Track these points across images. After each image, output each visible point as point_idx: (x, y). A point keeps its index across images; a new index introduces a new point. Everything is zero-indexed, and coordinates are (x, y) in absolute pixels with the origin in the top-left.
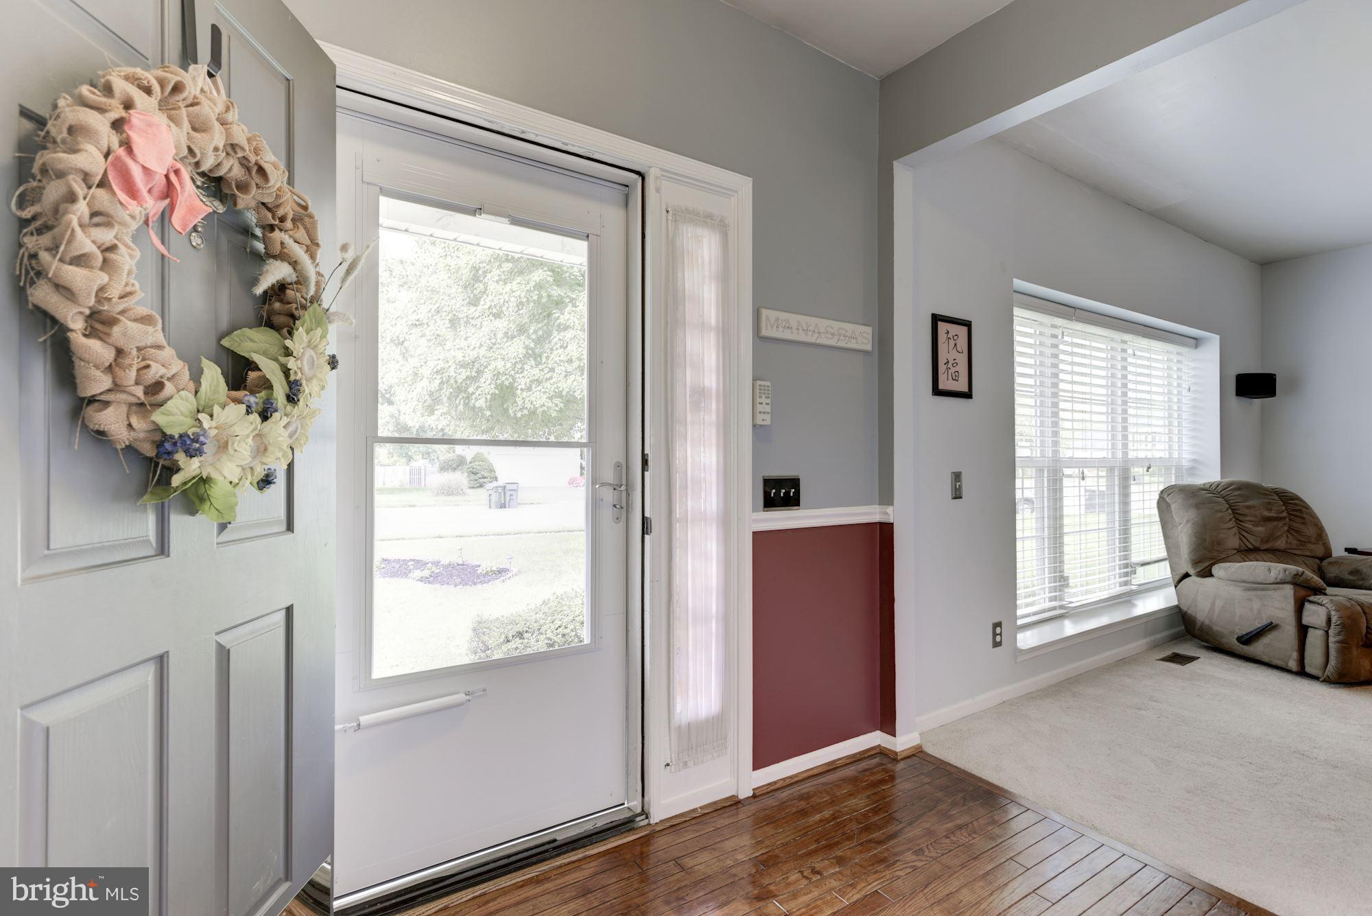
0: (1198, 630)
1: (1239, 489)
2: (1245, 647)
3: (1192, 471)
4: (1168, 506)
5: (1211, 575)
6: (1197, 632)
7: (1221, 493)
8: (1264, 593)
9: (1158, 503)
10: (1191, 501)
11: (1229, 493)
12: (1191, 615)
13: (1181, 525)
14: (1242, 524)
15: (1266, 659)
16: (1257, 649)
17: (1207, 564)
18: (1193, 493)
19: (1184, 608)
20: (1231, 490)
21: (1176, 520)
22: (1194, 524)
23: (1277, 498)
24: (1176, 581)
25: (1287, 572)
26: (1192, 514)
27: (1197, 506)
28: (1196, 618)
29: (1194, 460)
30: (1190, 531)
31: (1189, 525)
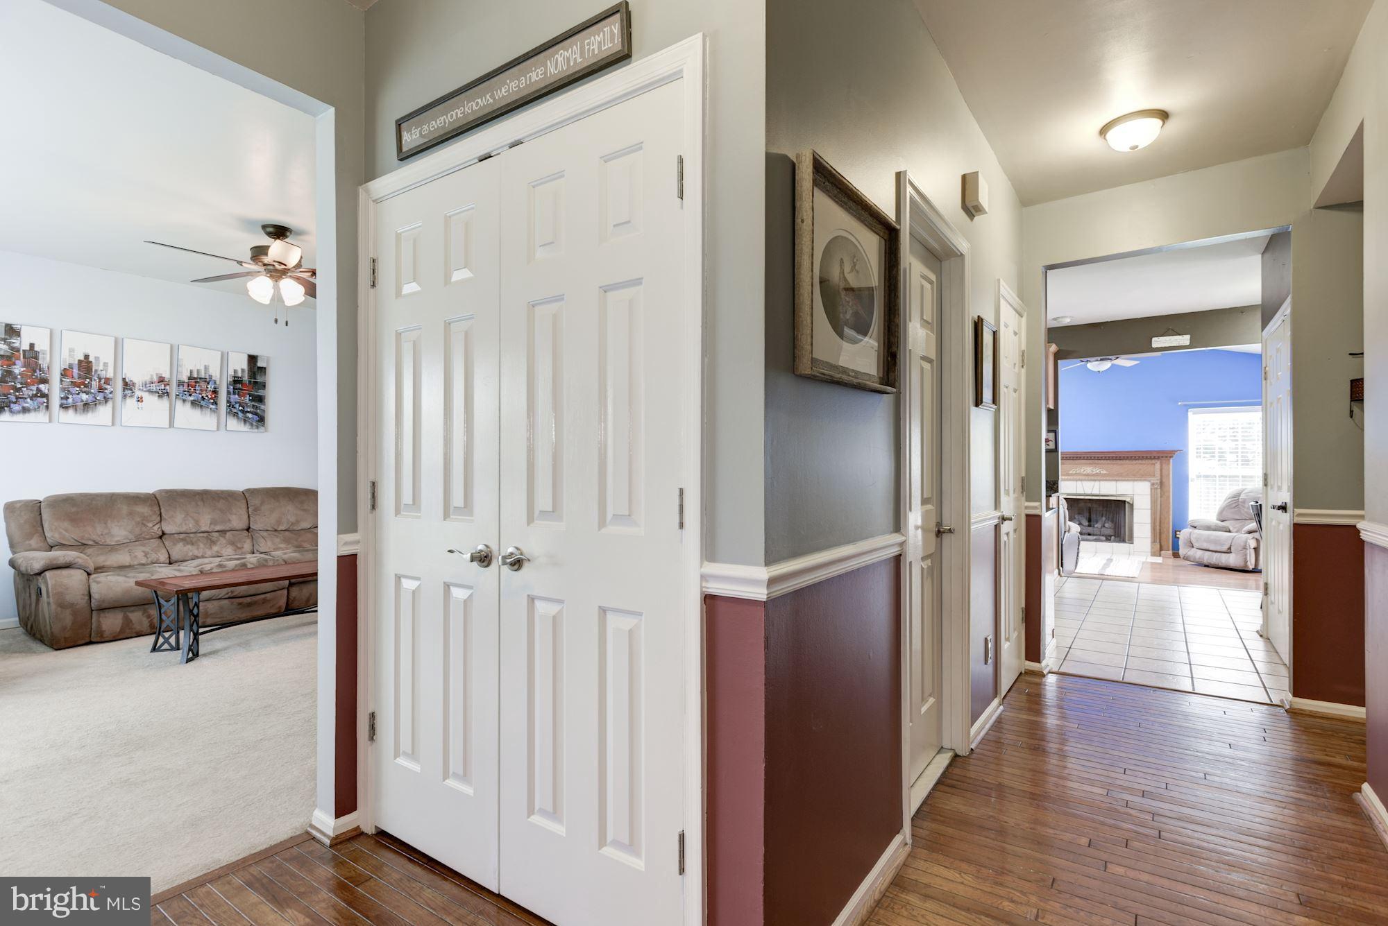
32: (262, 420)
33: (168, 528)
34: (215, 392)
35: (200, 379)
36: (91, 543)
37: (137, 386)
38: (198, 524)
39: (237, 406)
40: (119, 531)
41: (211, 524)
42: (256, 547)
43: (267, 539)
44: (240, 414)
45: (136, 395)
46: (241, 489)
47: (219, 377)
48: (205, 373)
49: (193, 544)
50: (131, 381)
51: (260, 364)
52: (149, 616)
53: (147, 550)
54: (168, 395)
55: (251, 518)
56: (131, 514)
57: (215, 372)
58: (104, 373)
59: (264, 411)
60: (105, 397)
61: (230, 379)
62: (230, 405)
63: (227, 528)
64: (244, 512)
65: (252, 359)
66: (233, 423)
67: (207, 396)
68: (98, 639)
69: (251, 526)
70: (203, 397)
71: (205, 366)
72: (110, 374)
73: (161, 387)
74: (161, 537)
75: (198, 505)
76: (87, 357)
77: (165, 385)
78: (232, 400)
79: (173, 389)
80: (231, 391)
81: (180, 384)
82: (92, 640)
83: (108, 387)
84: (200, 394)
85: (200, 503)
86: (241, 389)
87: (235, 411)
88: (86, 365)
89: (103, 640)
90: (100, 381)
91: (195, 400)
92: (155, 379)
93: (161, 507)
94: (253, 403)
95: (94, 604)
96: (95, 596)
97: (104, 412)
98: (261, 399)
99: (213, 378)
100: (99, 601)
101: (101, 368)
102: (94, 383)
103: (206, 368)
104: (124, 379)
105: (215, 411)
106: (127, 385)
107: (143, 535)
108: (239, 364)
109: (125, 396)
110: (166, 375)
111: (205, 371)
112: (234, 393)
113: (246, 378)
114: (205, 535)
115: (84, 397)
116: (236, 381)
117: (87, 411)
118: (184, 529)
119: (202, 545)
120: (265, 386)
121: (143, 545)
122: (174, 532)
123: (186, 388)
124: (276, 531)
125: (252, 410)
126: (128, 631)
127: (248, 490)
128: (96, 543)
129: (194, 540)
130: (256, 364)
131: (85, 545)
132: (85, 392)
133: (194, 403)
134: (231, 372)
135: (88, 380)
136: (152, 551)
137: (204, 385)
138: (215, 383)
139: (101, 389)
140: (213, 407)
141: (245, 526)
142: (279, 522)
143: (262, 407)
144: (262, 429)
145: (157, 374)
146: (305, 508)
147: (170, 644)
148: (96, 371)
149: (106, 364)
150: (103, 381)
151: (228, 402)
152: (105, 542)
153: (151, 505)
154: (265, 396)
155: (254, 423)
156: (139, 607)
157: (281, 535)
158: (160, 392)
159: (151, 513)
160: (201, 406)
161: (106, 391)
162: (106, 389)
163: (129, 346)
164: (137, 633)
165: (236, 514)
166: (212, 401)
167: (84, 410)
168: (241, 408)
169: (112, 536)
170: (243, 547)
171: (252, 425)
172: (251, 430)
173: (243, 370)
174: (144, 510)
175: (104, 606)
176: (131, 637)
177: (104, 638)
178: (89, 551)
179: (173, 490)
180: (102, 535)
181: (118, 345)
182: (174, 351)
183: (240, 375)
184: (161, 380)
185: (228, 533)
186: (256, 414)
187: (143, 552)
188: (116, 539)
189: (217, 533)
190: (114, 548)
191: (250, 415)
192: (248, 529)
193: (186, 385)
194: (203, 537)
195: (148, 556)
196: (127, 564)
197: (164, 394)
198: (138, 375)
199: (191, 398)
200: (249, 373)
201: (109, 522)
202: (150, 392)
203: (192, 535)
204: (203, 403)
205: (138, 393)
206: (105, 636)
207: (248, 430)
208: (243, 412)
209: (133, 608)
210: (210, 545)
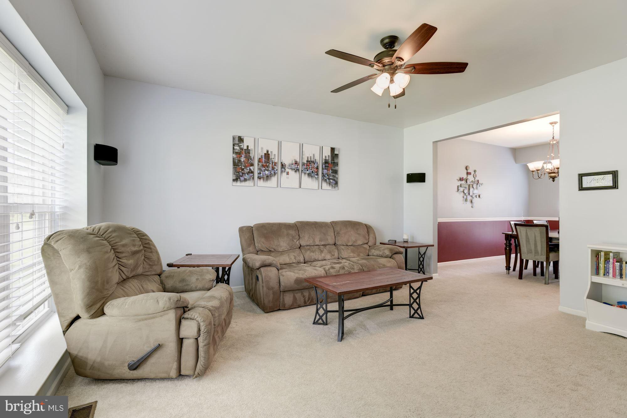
0: (90, 369)
1: (114, 231)
2: (135, 372)
3: (64, 216)
4: (56, 252)
5: (103, 314)
6: (88, 372)
7: (104, 236)
8: (152, 321)
9: (43, 250)
10: (82, 246)
11: (109, 235)
12: (82, 357)
13: (73, 272)
14: (120, 260)
15: (152, 376)
16: (145, 370)
17: (98, 305)
18: (82, 238)
19: (74, 352)
20: (110, 232)
21: (67, 267)
22: (87, 268)
23: (136, 236)
24: (65, 327)
25: (171, 300)
26: (84, 259)
27: (88, 251)
28: (87, 359)
29: (65, 207)
30: (83, 277)
31: (82, 270)
32: (336, 183)
33: (303, 243)
34: (317, 168)
35: (312, 161)
36: (273, 250)
37: (287, 166)
38: (314, 241)
39: (326, 176)
40: (283, 243)
41: (319, 241)
42: (340, 255)
43: (344, 250)
44: (328, 180)
45: (286, 171)
46: (329, 221)
47: (319, 160)
48: (313, 158)
49: (313, 252)
50: (284, 163)
51: (336, 152)
52: (304, 296)
53: (295, 255)
54: (299, 171)
55: (336, 238)
56: (288, 235)
57: (317, 158)
58: (274, 159)
59: (337, 178)
60: (274, 173)
61: (324, 161)
62: (323, 175)
63: (327, 244)
64: (333, 234)
65: (333, 149)
66: (325, 185)
67: (314, 171)
68: (283, 309)
69: (336, 243)
70: (312, 171)
71: (313, 154)
72: (276, 161)
73: (296, 167)
74: (299, 248)
75: (313, 230)
76: (268, 151)
77: (297, 165)
78: (324, 173)
79: (300, 167)
80: (324, 167)
81: (303, 164)
82: (280, 308)
83: (276, 167)
84: (311, 169)
85: (315, 229)
86: (328, 167)
87: (326, 179)
88: (267, 155)
89: (285, 309)
90: (272, 164)
91: (309, 173)
92: (294, 162)
93: (299, 231)
94: (333, 174)
95: (281, 290)
96: (282, 284)
97: (274, 179)
98: (336, 172)
99: (317, 161)
100: (284, 287)
101: (273, 157)
102: (270, 165)
103: (314, 155)
104: (282, 163)
105: (317, 179)
106: (283, 166)
107: (293, 247)
108: (327, 153)
109: (282, 172)
110: (298, 160)
111: (313, 157)
112: (325, 169)
113: (330, 160)
114: (317, 247)
115: (267, 172)
116: (326, 162)
117: (268, 180)
118: (308, 244)
119: (317, 253)
120: (338, 164)
121: (294, 252)
122: (304, 245)
123: (305, 167)
124: (347, 245)
125: (332, 178)
126: (295, 304)
127: (333, 222)
128: (275, 250)
129: (314, 249)
130: (334, 153)
131: (271, 251)
132: (267, 170)
133: (309, 175)
134: (324, 158)
135: (268, 164)
136: (297, 255)
137: (312, 164)
138: (317, 163)
139: (273, 168)
140: (316, 176)
141: (333, 243)
142: (348, 241)
143: (337, 176)
144: (336, 188)
145: (294, 159)
146: (359, 232)
147: (323, 320)
148: (271, 158)
149: (275, 155)
150: (274, 164)
151: (323, 173)
152: (278, 249)
153: (295, 230)
154: (338, 170)
155: (333, 185)
156: (299, 291)
157: (350, 248)
158: (296, 169)
159: (295, 235)
160: (312, 176)
161: (275, 169)
162: (275, 168)
163: (284, 144)
164: (299, 305)
165: (330, 236)
166: (316, 173)
167: (267, 180)
168: (328, 177)
169: (281, 247)
170: (334, 255)
171: (332, 186)
172: (332, 189)
173: (329, 156)
174: (292, 232)
175: (286, 290)
176: (296, 308)
177: (285, 308)
178: (273, 254)
179: (303, 221)
180: (277, 246)
181: (280, 144)
182: (301, 147)
183: (327, 159)
184: (296, 163)
185: (327, 246)
186: (334, 180)
187: (294, 256)
188: (282, 248)
189: (322, 246)
190: (282, 253)
191: (331, 181)
192: (335, 244)
193: (306, 165)
194: (317, 248)
195: (296, 258)
196: (288, 263)
197: (297, 170)
198: (287, 159)
199: (308, 172)
200: (331, 158)
201: (279, 238)
202: (292, 169)
203: (312, 247)
204: (312, 175)
205: (287, 170)
206: (286, 307)
207: (331, 189)
208: (329, 179)
209: (297, 291)
210: (321, 253)
